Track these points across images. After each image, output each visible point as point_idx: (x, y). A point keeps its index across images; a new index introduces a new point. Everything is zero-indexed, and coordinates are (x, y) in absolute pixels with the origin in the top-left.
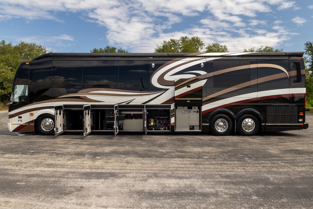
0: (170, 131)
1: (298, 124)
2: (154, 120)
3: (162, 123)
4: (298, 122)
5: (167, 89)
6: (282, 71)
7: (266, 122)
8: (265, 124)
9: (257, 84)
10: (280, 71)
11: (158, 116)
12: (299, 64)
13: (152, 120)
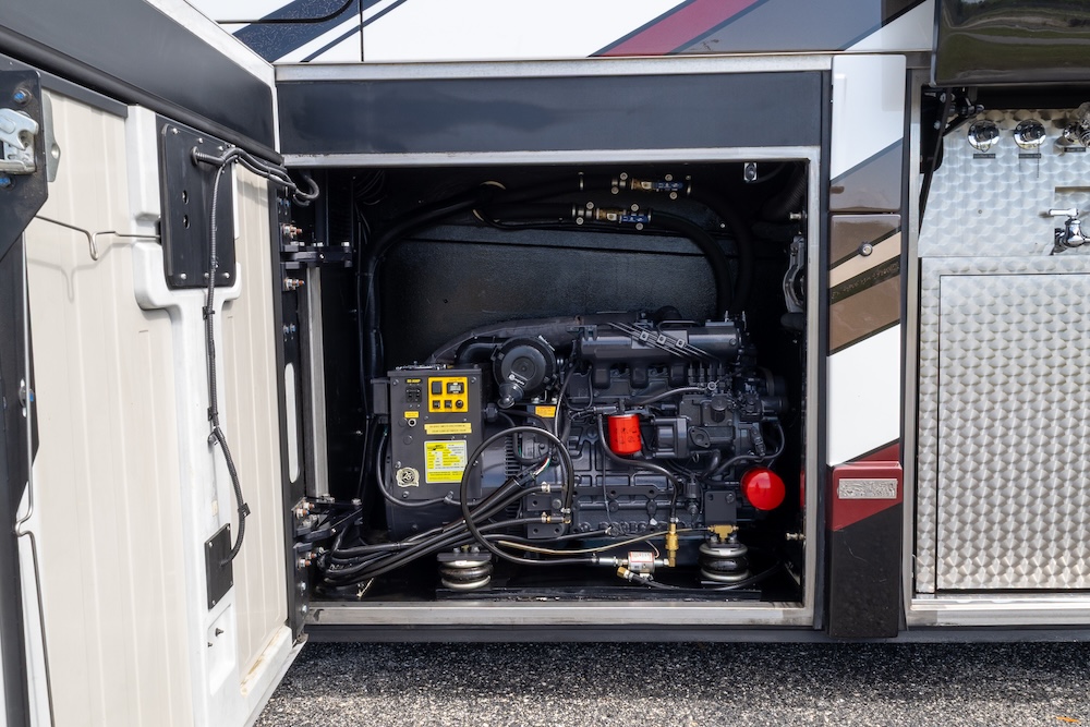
0: (804, 614)
2: (491, 389)
3: (628, 442)
11: (565, 314)
13: (453, 389)
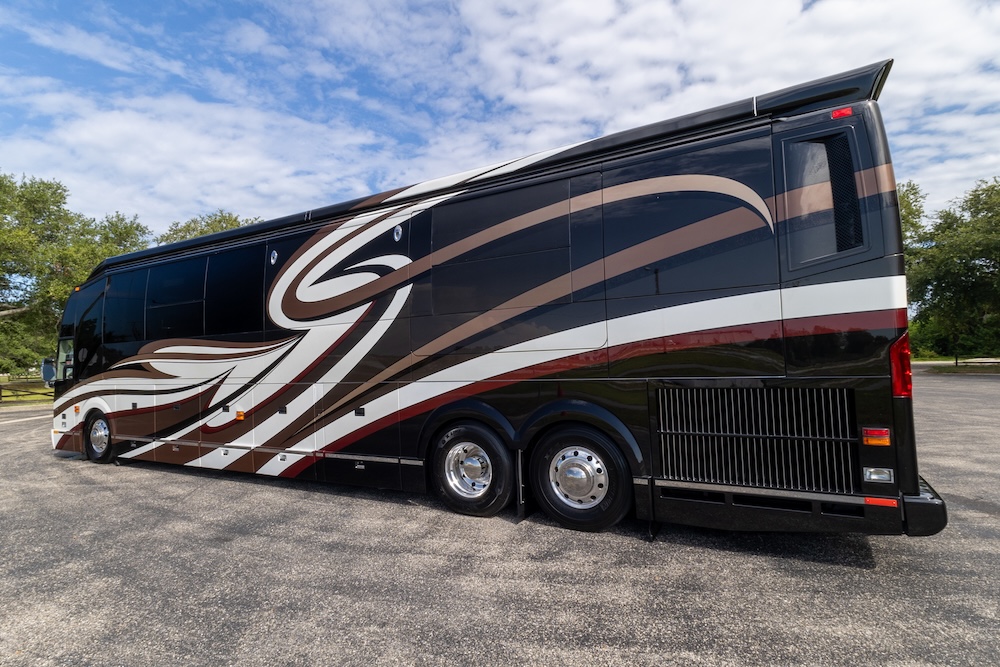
1: (860, 501)
4: (861, 487)
5: (304, 333)
6: (733, 203)
7: (658, 473)
8: (652, 482)
9: (604, 285)
10: (721, 204)
12: (845, 139)
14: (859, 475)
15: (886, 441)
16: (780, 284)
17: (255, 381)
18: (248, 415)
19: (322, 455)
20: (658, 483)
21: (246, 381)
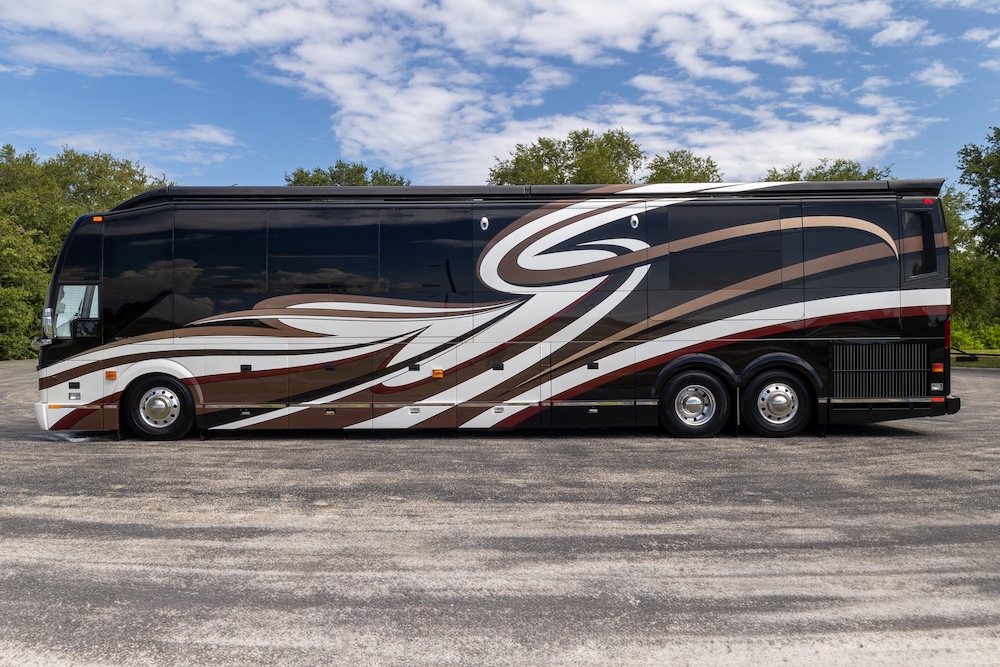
1: (928, 400)
4: (930, 393)
5: (530, 296)
6: (877, 239)
7: (832, 395)
8: (829, 400)
9: (803, 279)
10: (871, 239)
14: (929, 387)
15: (941, 370)
16: (900, 288)
17: (460, 339)
18: (447, 373)
19: (549, 404)
20: (833, 401)
21: (446, 340)
